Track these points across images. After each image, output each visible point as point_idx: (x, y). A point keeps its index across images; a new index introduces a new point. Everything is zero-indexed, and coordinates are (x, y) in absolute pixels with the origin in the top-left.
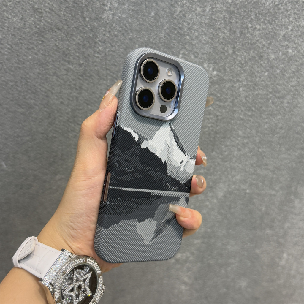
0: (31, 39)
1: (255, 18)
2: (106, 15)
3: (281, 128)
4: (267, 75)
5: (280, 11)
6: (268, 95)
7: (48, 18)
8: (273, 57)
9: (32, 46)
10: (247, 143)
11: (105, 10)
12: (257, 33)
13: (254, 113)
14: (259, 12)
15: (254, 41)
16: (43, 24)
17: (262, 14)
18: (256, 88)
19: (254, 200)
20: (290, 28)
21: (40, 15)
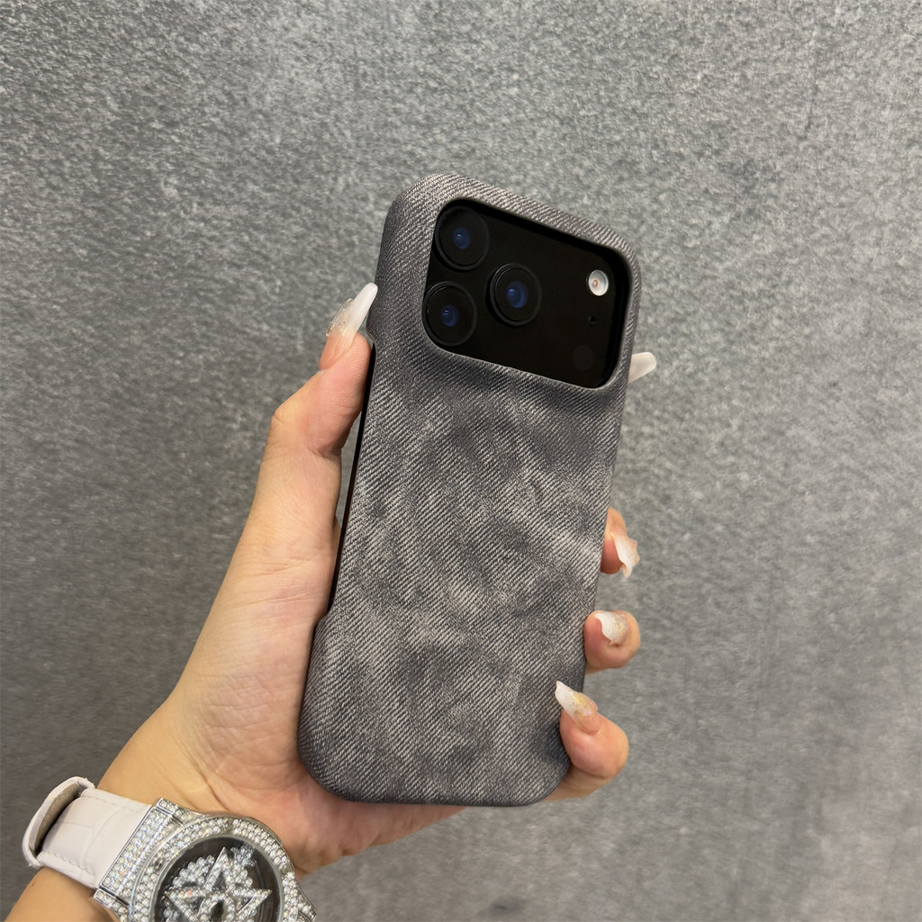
0: (30, 516)
1: (637, 410)
2: (234, 442)
3: (750, 663)
4: (691, 540)
5: (702, 388)
6: (699, 586)
7: (74, 462)
8: (698, 495)
9: (35, 532)
10: (663, 709)
11: (230, 430)
12: (647, 444)
13: (669, 634)
14: (644, 396)
15: (641, 464)
16: (61, 477)
17: (653, 400)
18: (666, 572)
19: (706, 852)
20: (735, 423)
21: (52, 457)
